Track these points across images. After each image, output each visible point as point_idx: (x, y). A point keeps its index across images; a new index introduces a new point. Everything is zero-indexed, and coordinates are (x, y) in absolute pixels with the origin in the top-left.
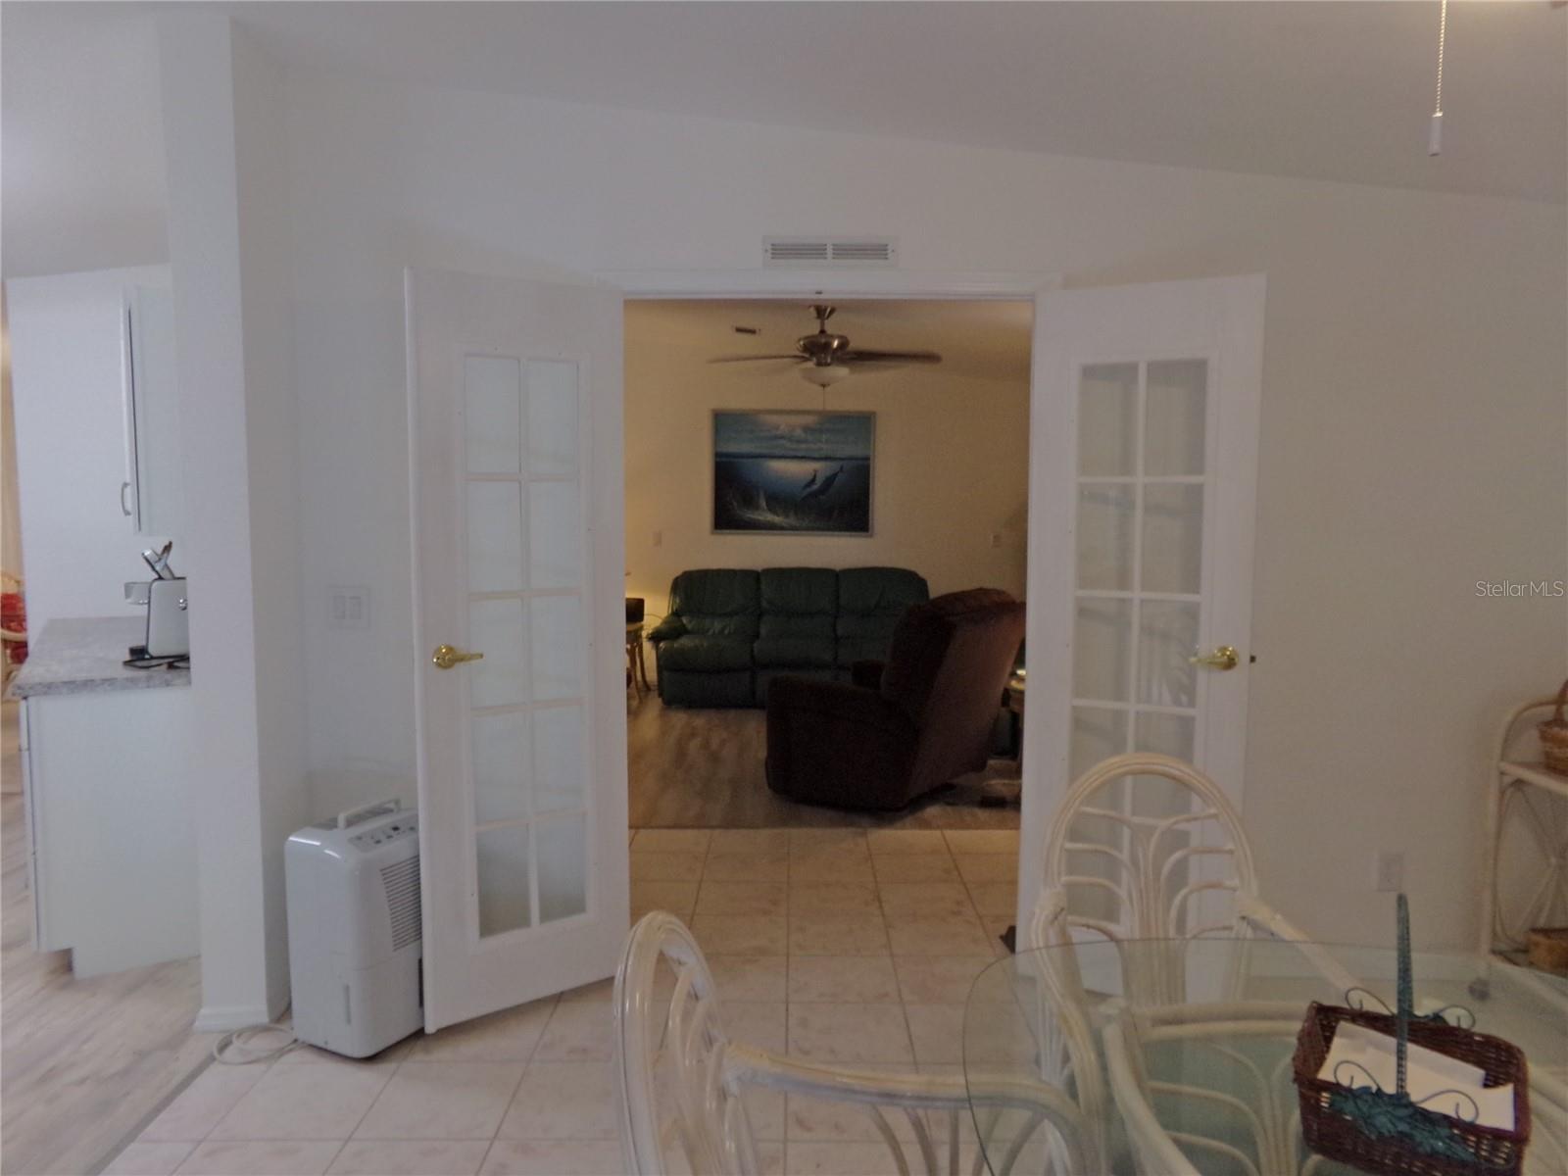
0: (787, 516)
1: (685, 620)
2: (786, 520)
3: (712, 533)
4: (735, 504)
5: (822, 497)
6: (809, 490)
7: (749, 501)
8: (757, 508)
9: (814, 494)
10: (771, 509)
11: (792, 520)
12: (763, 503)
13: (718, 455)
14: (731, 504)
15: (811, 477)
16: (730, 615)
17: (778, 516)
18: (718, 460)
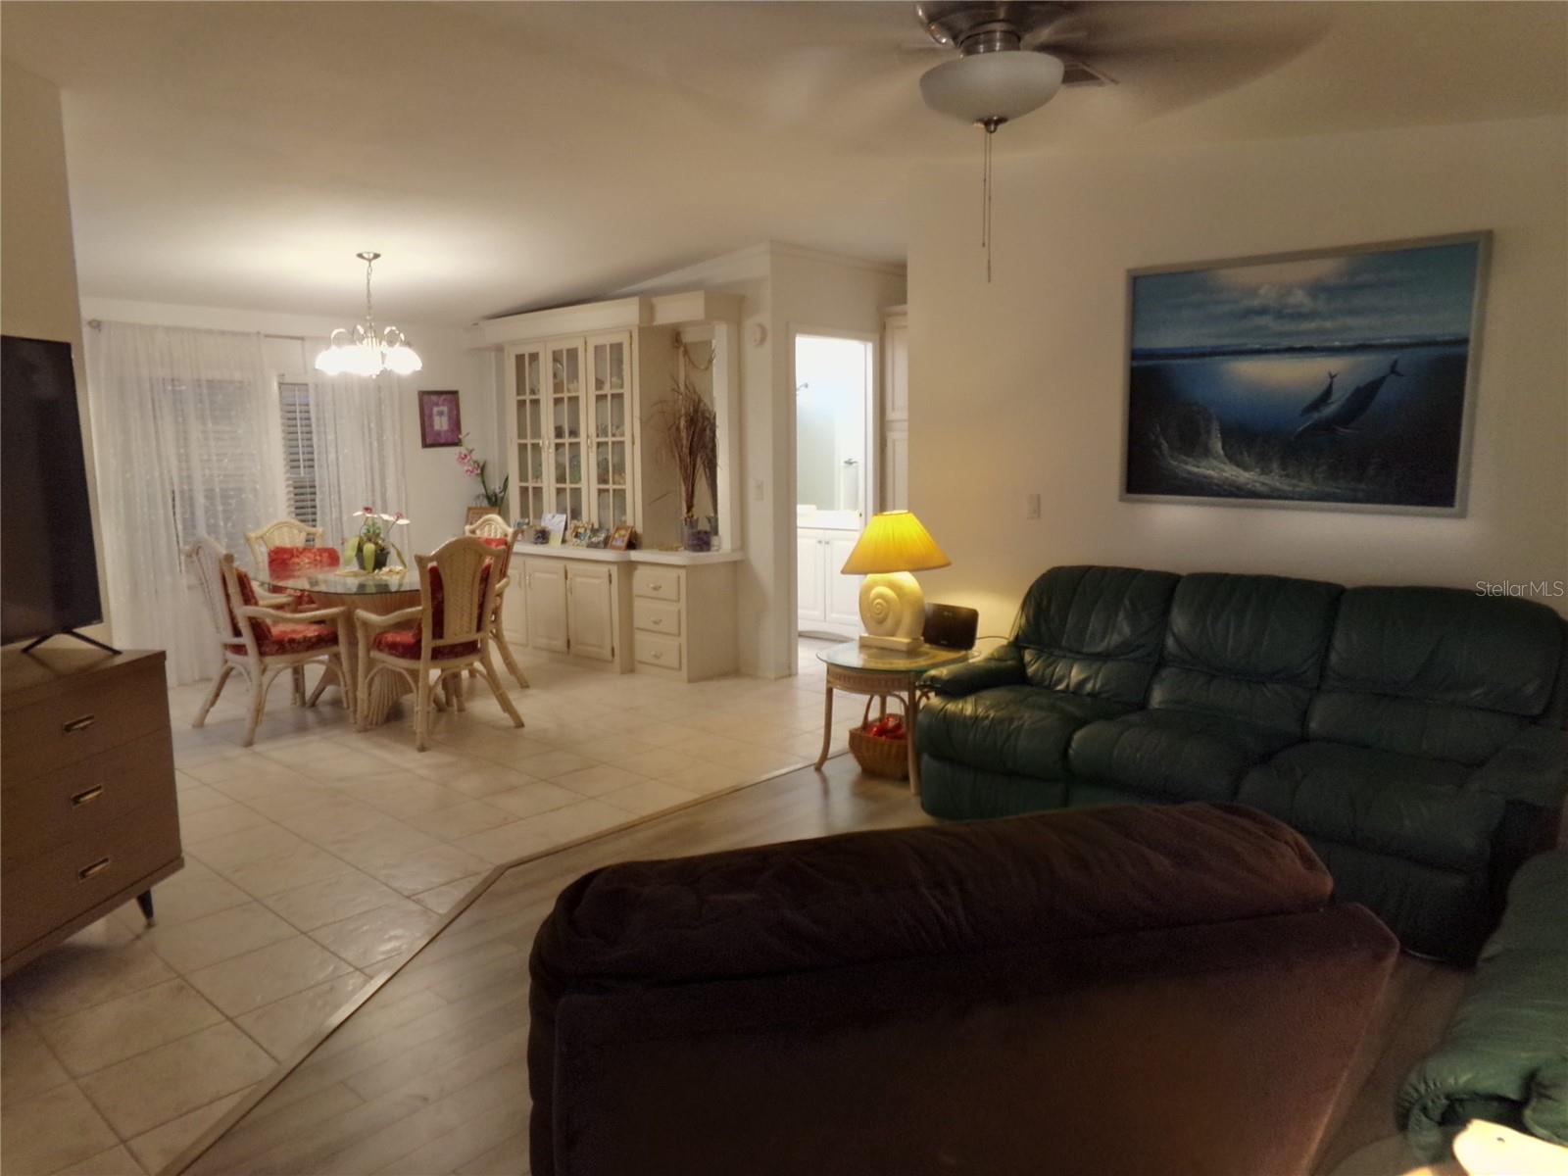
0: (1265, 471)
1: (1028, 656)
2: (1263, 478)
3: (1121, 499)
4: (1165, 445)
5: (1342, 430)
6: (1316, 416)
7: (1192, 442)
8: (1207, 452)
9: (1328, 426)
10: (1232, 458)
11: (1275, 480)
12: (1217, 446)
13: (1135, 355)
14: (1159, 447)
15: (1318, 391)
16: (1103, 657)
17: (1246, 469)
18: (1135, 364)
